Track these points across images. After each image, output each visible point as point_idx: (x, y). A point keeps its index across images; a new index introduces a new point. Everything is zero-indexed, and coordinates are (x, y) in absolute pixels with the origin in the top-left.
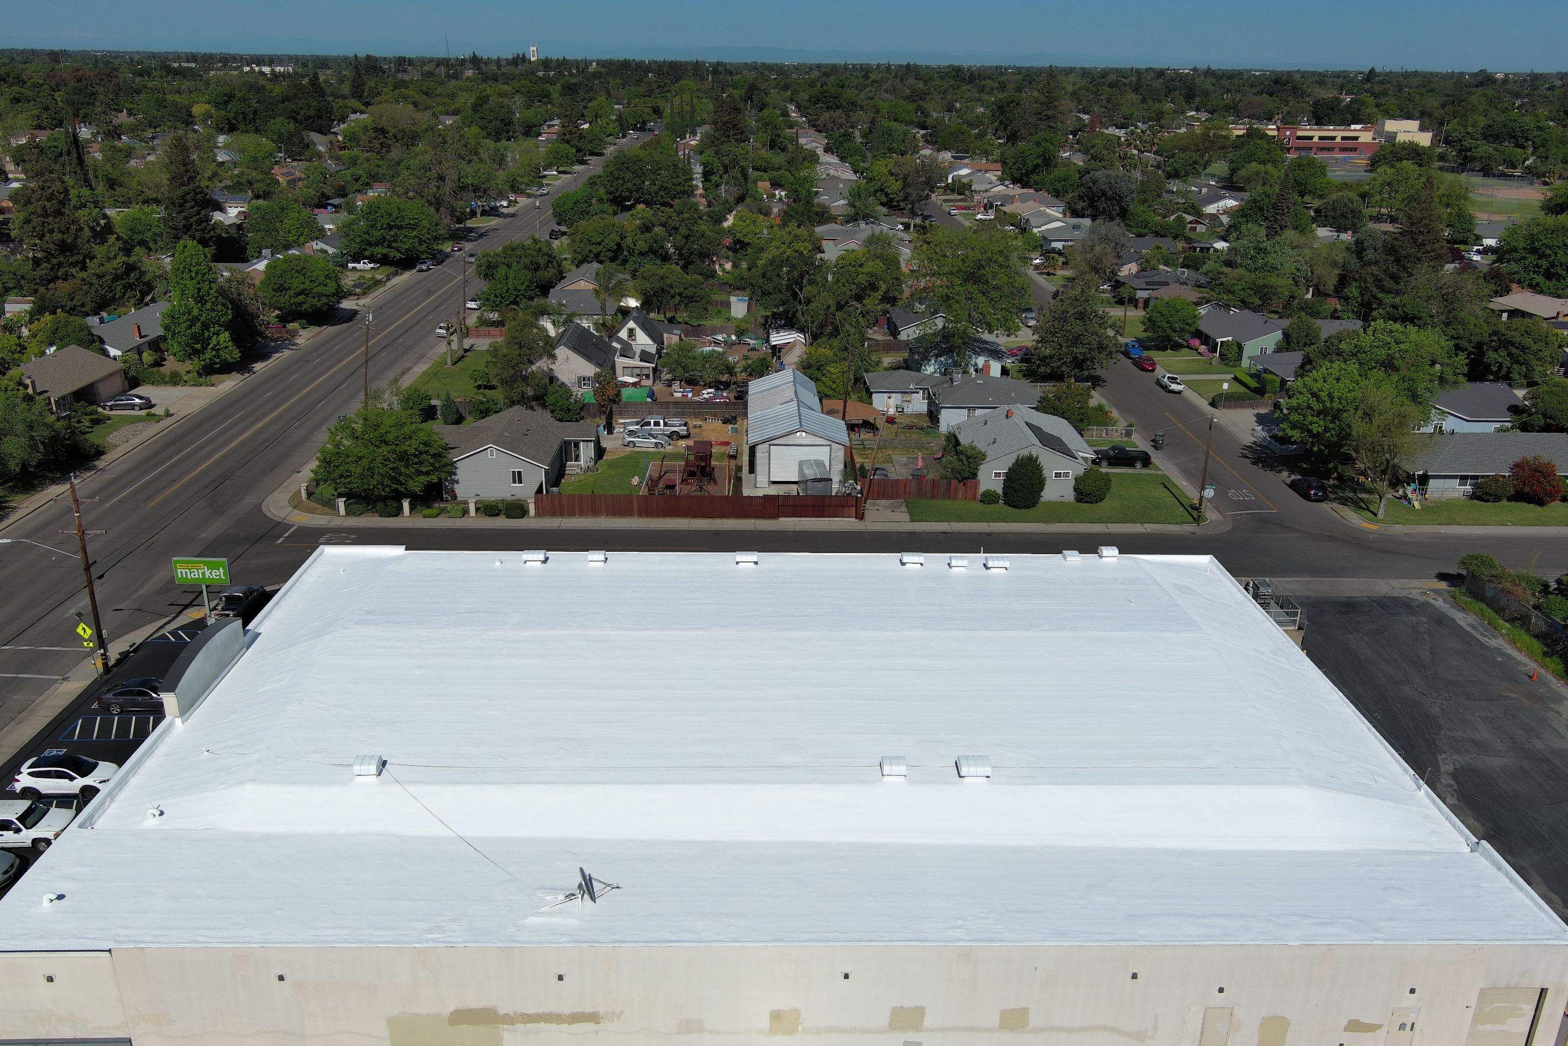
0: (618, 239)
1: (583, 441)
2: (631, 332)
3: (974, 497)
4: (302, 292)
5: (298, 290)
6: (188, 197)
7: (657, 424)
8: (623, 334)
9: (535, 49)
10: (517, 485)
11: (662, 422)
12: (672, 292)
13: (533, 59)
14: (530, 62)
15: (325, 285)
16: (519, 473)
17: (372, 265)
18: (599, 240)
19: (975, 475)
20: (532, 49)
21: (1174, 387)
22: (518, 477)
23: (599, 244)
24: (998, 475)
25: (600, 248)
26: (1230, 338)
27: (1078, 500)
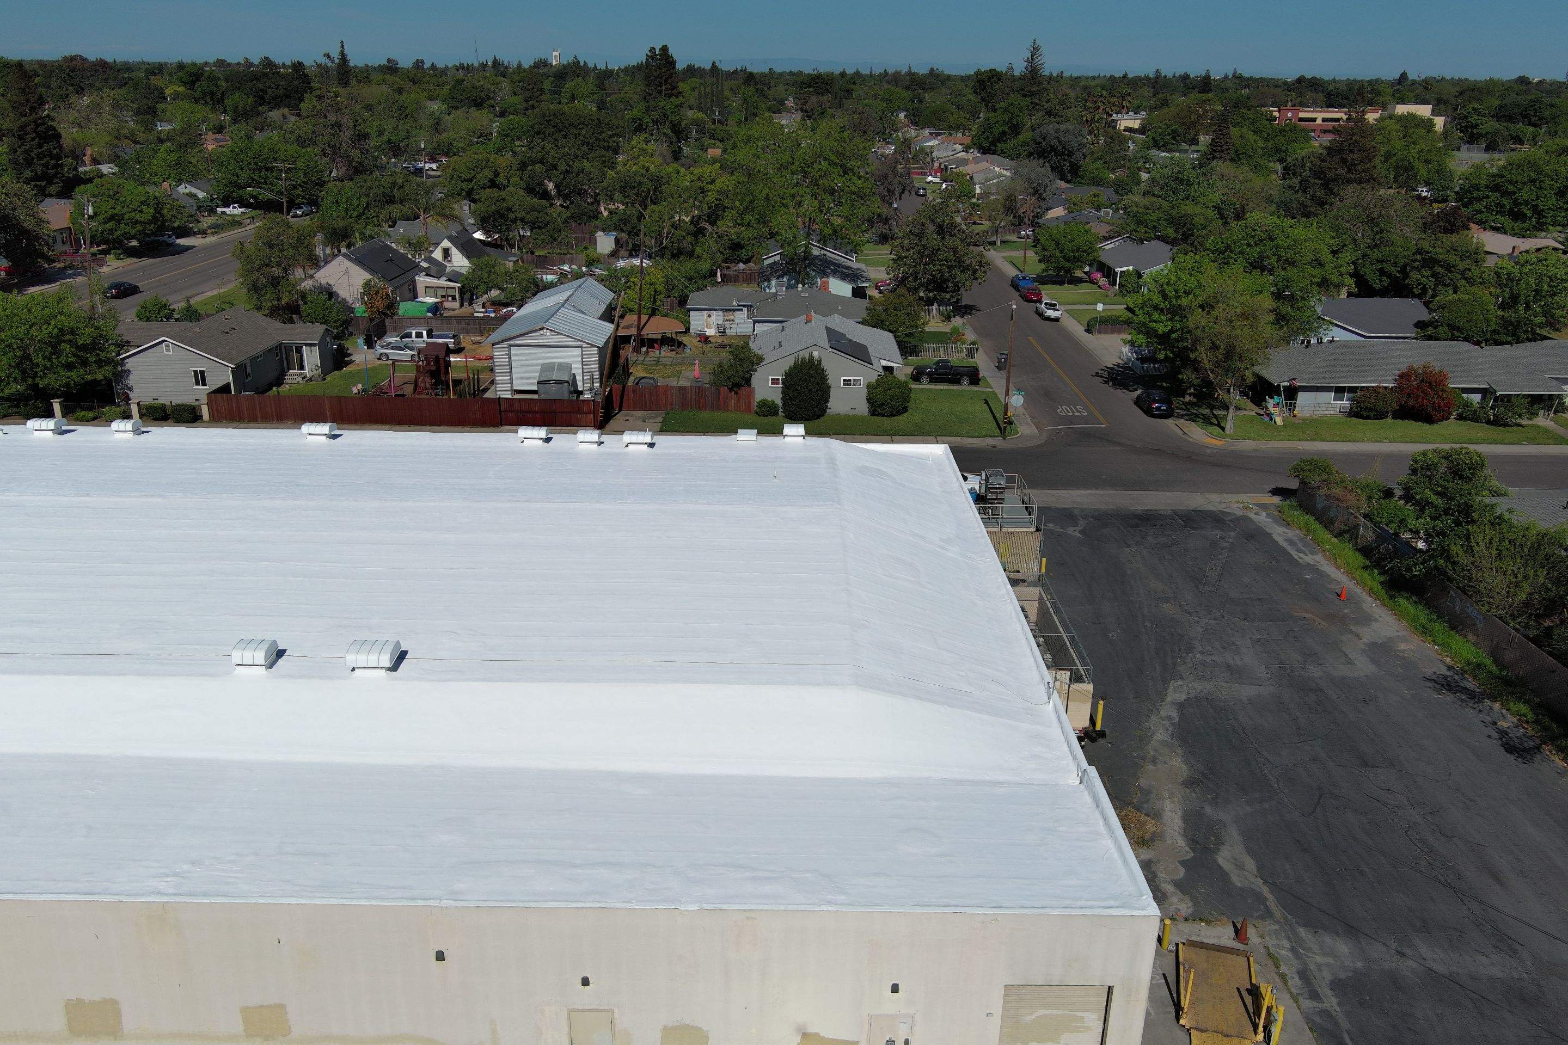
0: (491, 175)
1: (306, 345)
2: (446, 252)
3: (748, 409)
4: (112, 218)
5: (108, 215)
6: (29, 129)
7: (419, 335)
8: (438, 255)
9: (557, 54)
10: (201, 387)
11: (425, 333)
12: (512, 216)
13: (554, 63)
14: (551, 66)
15: (141, 211)
16: (202, 372)
17: (242, 210)
18: (470, 176)
19: (748, 381)
20: (554, 54)
21: (1050, 313)
22: (201, 378)
23: (471, 180)
24: (775, 381)
25: (471, 185)
26: (1131, 268)
27: (873, 413)
